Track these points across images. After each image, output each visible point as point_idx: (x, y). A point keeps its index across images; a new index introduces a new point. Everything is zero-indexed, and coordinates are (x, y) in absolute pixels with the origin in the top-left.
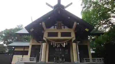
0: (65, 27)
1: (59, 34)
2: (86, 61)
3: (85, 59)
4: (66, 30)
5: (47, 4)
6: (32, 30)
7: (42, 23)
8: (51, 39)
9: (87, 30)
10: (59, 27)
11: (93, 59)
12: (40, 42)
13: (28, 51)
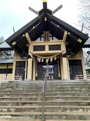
0: (54, 38)
2: (79, 79)
3: (78, 77)
5: (30, 8)
7: (25, 34)
11: (87, 76)
12: (24, 58)
13: (12, 69)
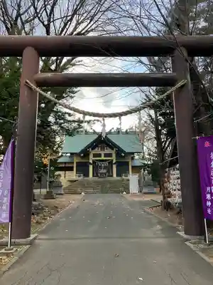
0: (108, 148)
1: (103, 155)
3: (124, 175)
4: (108, 151)
6: (82, 155)
8: (97, 160)
9: (123, 155)
10: (103, 149)
13: (73, 167)
